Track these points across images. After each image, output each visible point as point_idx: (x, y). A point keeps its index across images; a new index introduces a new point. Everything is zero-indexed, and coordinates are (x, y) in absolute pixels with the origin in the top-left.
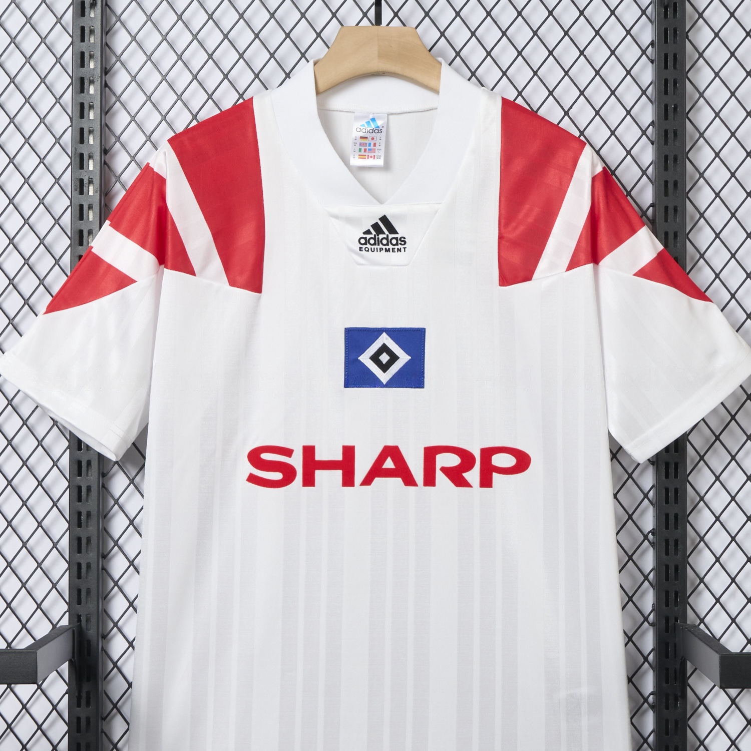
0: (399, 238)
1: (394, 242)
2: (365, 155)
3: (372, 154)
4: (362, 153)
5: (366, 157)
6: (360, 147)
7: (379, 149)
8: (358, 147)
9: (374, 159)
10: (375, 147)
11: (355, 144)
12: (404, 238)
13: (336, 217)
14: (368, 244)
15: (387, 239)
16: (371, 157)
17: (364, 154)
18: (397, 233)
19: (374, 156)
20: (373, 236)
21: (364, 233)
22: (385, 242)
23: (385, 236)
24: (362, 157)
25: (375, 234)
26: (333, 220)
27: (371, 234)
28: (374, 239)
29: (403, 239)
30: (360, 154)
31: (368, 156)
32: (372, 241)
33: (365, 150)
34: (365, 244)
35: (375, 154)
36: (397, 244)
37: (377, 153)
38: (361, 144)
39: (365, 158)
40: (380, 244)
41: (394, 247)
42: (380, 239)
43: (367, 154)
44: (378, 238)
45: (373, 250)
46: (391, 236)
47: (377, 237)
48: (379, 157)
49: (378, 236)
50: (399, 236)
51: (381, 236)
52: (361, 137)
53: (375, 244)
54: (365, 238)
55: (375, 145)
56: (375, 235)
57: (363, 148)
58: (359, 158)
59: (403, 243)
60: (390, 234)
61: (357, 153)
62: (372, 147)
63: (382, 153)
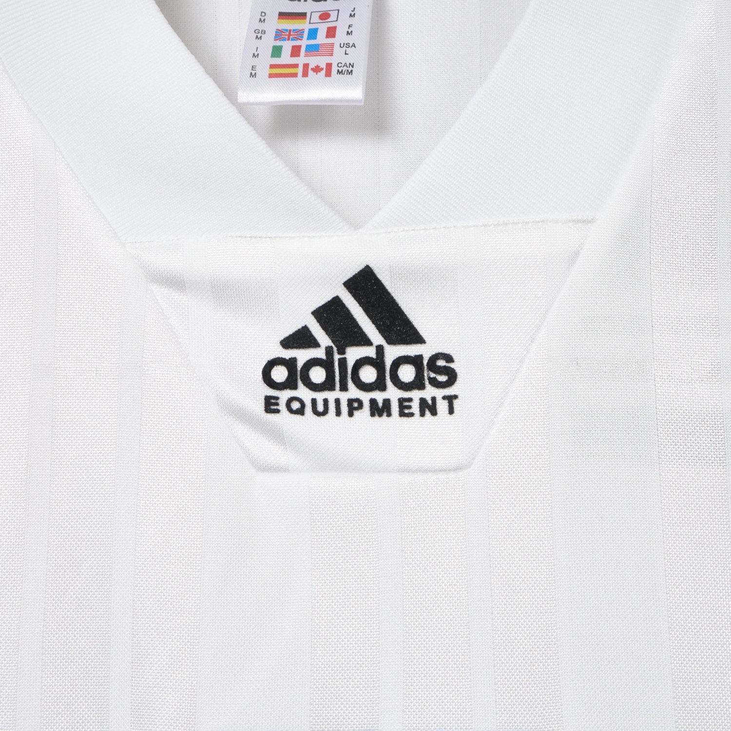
0: (425, 362)
1: (407, 373)
2: (296, 66)
3: (321, 61)
4: (286, 58)
5: (300, 70)
6: (278, 43)
7: (348, 45)
8: (269, 41)
9: (328, 74)
10: (330, 40)
11: (259, 35)
12: (449, 358)
13: (175, 282)
14: (300, 384)
15: (378, 362)
16: (317, 69)
17: (294, 60)
18: (418, 339)
19: (329, 66)
20: (320, 353)
21: (287, 343)
22: (368, 374)
23: (370, 352)
24: (280, 72)
25: (330, 343)
26: (160, 292)
27: (315, 344)
28: (327, 364)
29: (441, 363)
30: (277, 61)
31: (306, 66)
32: (318, 375)
33: (295, 52)
34: (290, 383)
35: (334, 60)
36: (418, 384)
37: (338, 57)
38: (280, 35)
39: (295, 75)
40: (351, 385)
41: (406, 395)
42: (350, 364)
43: (301, 60)
44: (343, 363)
45: (320, 408)
46: (392, 352)
47: (337, 357)
48: (347, 70)
49: (342, 351)
50: (425, 351)
51: (354, 354)
52: (283, 15)
53: (328, 385)
54: (290, 364)
55: (331, 32)
56: (329, 351)
57: (287, 46)
58: (271, 76)
59: (442, 378)
60: (390, 342)
61: (266, 60)
62: (321, 38)
63: (359, 57)
